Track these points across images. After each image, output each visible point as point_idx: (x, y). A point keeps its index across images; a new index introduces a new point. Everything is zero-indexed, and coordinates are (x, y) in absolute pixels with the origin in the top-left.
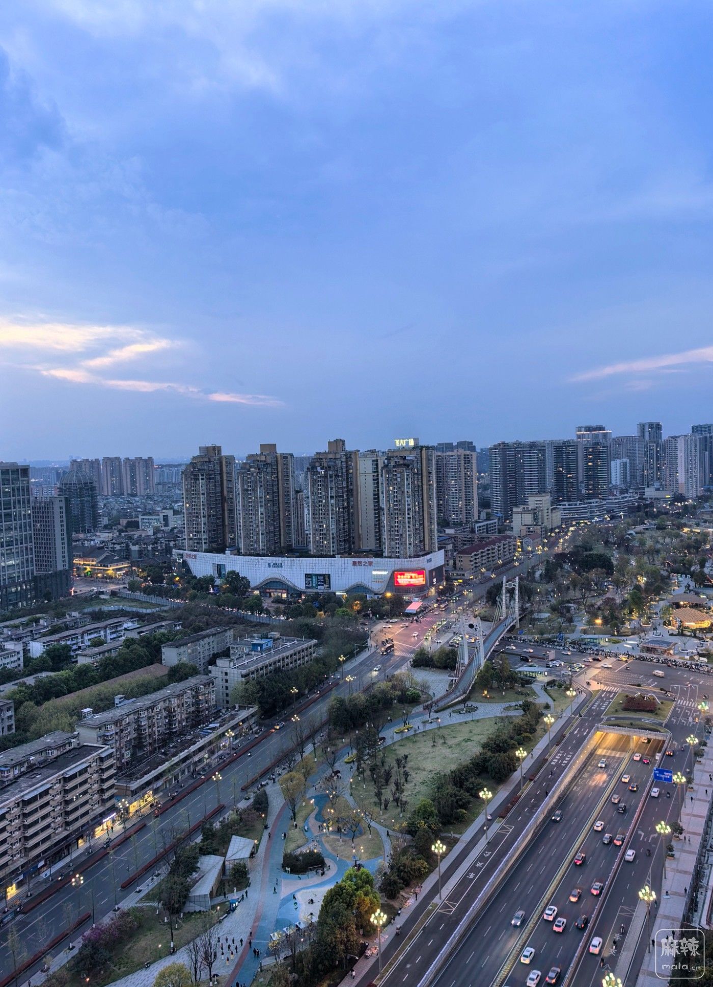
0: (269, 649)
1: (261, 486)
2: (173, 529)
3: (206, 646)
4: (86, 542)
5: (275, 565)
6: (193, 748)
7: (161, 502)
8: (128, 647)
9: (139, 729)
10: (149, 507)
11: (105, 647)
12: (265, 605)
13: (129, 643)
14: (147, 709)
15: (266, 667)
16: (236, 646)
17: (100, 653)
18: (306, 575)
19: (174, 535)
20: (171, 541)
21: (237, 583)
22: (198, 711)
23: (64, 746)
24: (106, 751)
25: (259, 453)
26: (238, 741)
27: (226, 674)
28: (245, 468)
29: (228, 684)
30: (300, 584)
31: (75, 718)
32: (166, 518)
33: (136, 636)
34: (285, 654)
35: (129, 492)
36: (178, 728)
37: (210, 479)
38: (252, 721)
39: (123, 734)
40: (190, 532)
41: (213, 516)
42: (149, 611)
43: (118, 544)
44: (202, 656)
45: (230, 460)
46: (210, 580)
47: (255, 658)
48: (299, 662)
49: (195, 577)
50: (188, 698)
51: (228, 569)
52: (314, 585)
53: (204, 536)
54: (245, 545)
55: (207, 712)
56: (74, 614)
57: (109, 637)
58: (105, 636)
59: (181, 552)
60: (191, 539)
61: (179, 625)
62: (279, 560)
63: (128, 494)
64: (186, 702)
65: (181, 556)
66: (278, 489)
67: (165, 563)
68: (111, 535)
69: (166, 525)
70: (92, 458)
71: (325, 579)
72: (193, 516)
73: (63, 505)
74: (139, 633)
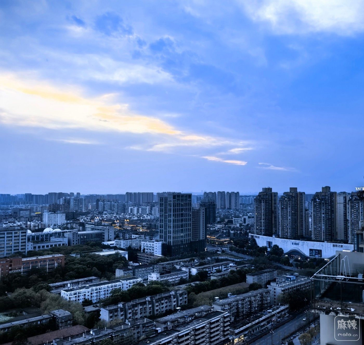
0: (294, 280)
1: (290, 207)
2: (248, 225)
3: (265, 277)
4: (211, 228)
5: (296, 244)
6: (261, 319)
7: (242, 212)
8: (232, 274)
9: (238, 308)
10: (237, 214)
11: (222, 273)
12: (291, 261)
13: (232, 272)
14: (242, 300)
15: (293, 288)
16: (279, 278)
17: (220, 275)
18: (310, 249)
19: (249, 227)
20: (247, 230)
21: (277, 250)
22: (262, 304)
23: (208, 311)
24: (226, 314)
25: (289, 191)
26: (280, 319)
27: (275, 289)
28: (283, 198)
29: (275, 294)
30: (307, 254)
31: (212, 301)
32: (245, 219)
33: (235, 270)
34: (301, 283)
35: (228, 207)
36: (254, 311)
37: (267, 202)
38: (286, 311)
39: (231, 310)
40: (257, 226)
41: (267, 219)
42: (238, 260)
43: (225, 230)
44: (263, 281)
45: (276, 194)
46: (265, 249)
47: (287, 284)
48: (307, 288)
49: (259, 247)
50: (258, 298)
51: (273, 244)
52: (314, 255)
53: (263, 228)
54: (281, 234)
55: (266, 305)
56: (208, 258)
57: (223, 269)
58: (222, 268)
59: (253, 235)
60: (257, 229)
61: (253, 266)
62: (297, 241)
63: (228, 208)
64: (258, 299)
65: (252, 236)
66: (297, 208)
67: (245, 239)
68: (221, 226)
69: (245, 222)
70: (213, 192)
71: (319, 252)
72: (258, 219)
73: (204, 211)
74: (236, 268)
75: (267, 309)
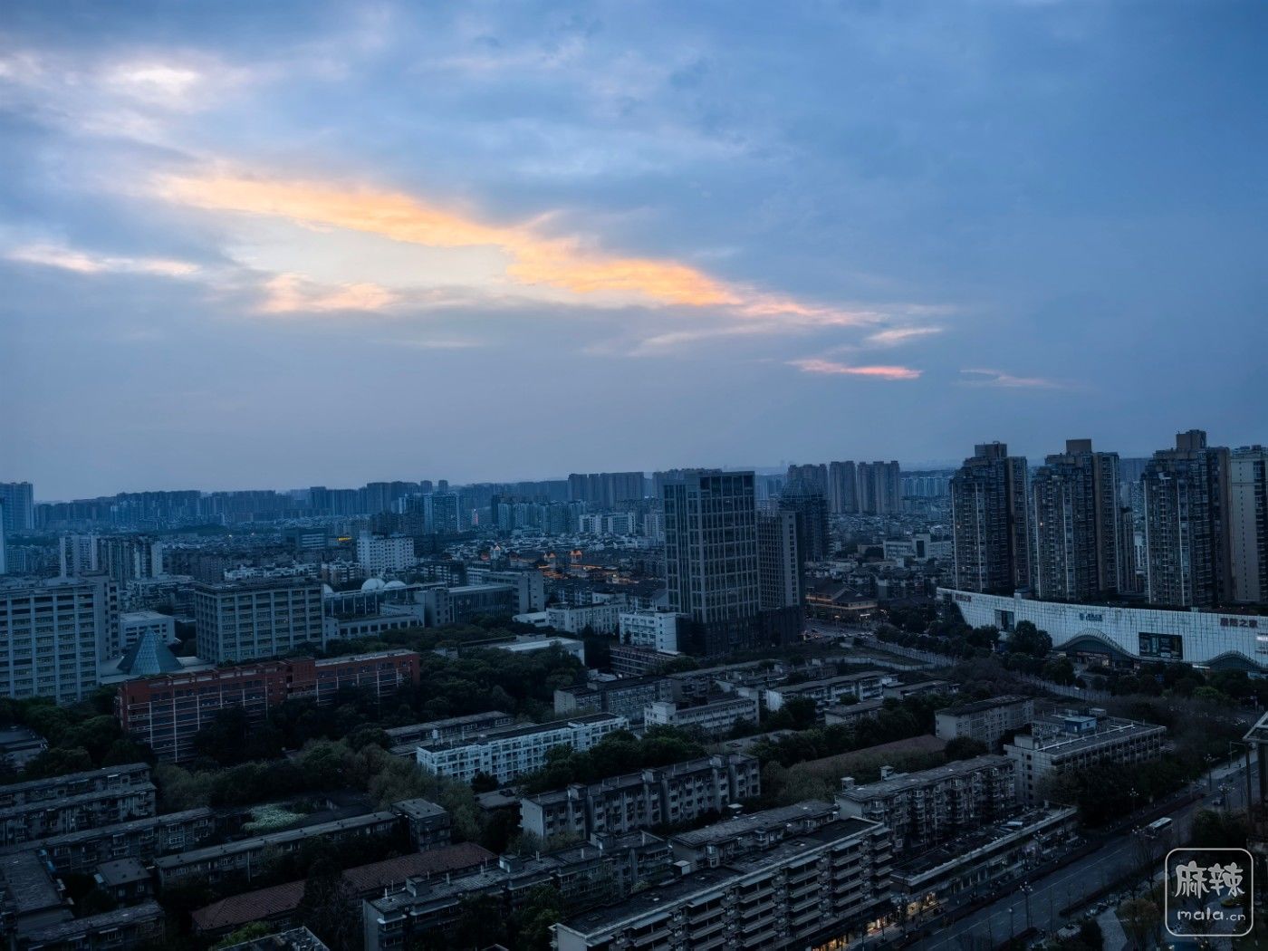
0: (1091, 731)
1: (1068, 501)
2: (932, 561)
3: (996, 719)
4: (817, 573)
5: (1091, 617)
6: (988, 848)
7: (911, 523)
8: (890, 709)
9: (913, 812)
10: (894, 530)
11: (859, 707)
12: (1077, 673)
13: (890, 703)
14: (924, 788)
15: (1088, 755)
16: (1040, 723)
17: (853, 714)
18: (1141, 634)
19: (936, 570)
20: (932, 576)
21: (1030, 638)
22: (990, 803)
23: (824, 817)
24: (880, 828)
25: (1064, 451)
26: (1048, 851)
27: (1029, 757)
28: (1041, 472)
29: (1031, 772)
30: (1133, 648)
31: (832, 787)
32: (920, 545)
33: (900, 697)
34: (1117, 740)
35: (866, 509)
36: (963, 821)
37: (991, 490)
38: (1070, 826)
39: (894, 816)
40: (961, 564)
41: (995, 542)
42: (907, 668)
43: (861, 577)
44: (990, 732)
45: (1020, 463)
46: (990, 633)
47: (1070, 741)
48: (1138, 755)
49: (970, 627)
50: (977, 783)
51: (1018, 618)
52: (1155, 651)
53: (981, 570)
54: (1042, 586)
55: (1003, 806)
56: (815, 662)
57: (862, 695)
58: (857, 692)
59: (949, 591)
60: (962, 574)
61: (955, 687)
62: (1097, 610)
63: (864, 512)
64: (976, 788)
65: (948, 596)
66: (1094, 505)
67: (925, 605)
68: (848, 564)
69: (921, 553)
70: (816, 463)
71: (1174, 643)
72: (966, 544)
73: (793, 521)
74: (903, 692)
75: (1006, 817)
